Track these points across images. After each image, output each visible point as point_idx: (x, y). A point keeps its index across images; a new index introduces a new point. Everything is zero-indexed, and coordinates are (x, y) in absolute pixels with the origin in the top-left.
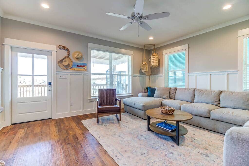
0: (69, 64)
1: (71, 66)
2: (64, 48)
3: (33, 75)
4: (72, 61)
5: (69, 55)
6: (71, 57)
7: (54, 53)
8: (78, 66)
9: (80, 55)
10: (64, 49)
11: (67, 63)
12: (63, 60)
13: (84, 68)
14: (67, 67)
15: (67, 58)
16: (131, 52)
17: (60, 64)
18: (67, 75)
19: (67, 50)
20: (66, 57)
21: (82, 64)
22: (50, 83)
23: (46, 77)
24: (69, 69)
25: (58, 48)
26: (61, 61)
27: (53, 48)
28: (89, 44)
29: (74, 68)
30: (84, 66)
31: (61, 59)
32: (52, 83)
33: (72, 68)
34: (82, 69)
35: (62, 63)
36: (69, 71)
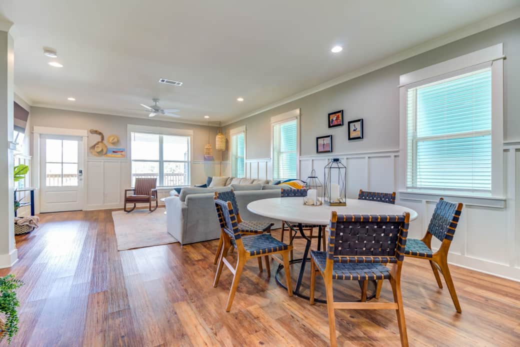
0: (102, 150)
1: (105, 151)
2: (96, 132)
3: (62, 163)
4: (106, 147)
5: (103, 139)
6: (105, 142)
7: (85, 139)
8: (114, 152)
9: (116, 140)
10: (97, 134)
11: (100, 150)
12: (95, 146)
13: (121, 154)
14: (101, 153)
15: (100, 144)
16: (191, 132)
17: (92, 150)
18: (100, 162)
19: (100, 134)
20: (98, 142)
21: (120, 149)
22: (81, 172)
23: (77, 165)
24: (102, 155)
25: (89, 133)
26: (93, 147)
27: (84, 133)
28: (128, 125)
29: (109, 154)
30: (122, 152)
31: (93, 144)
32: (83, 172)
33: (106, 154)
34: (119, 155)
35: (94, 149)
36: (103, 157)
